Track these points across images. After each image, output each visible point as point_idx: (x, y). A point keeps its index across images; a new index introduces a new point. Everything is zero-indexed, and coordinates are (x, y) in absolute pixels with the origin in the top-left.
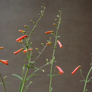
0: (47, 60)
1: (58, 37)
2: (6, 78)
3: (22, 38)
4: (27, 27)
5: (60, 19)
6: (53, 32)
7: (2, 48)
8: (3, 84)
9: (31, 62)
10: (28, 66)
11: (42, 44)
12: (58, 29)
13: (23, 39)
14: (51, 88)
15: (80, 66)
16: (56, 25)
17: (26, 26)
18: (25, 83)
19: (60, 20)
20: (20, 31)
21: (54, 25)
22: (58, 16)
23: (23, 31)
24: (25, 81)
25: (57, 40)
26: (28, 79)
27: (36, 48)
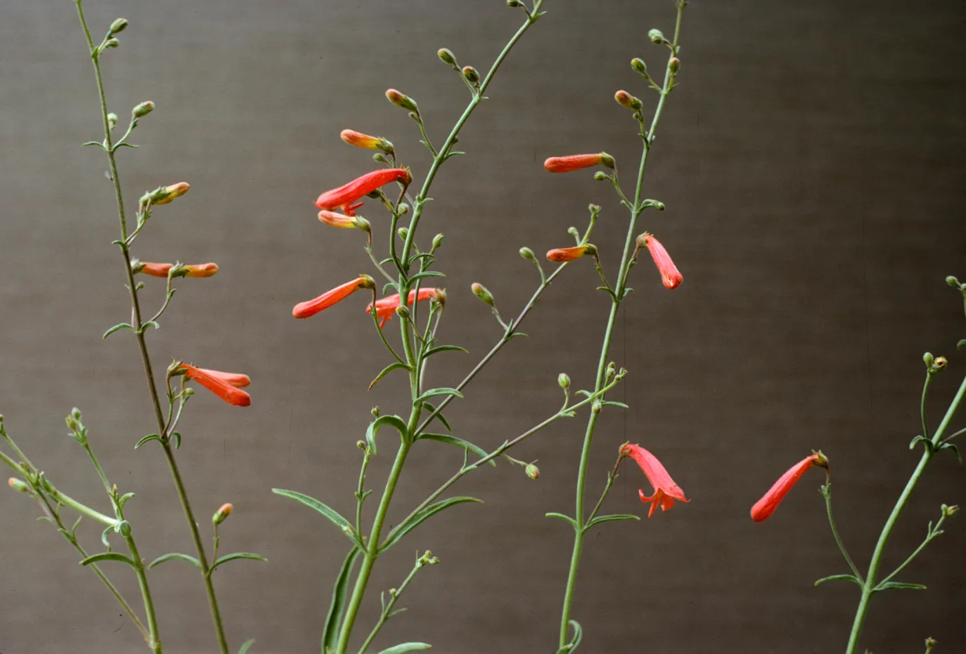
0: (563, 378)
1: (652, 202)
2: (225, 515)
3: (364, 185)
4: (412, 108)
5: (672, 60)
6: (608, 164)
7: (208, 273)
8: (197, 562)
9: (431, 392)
10: (401, 426)
11: (523, 250)
12: (650, 136)
13: (374, 194)
14: (577, 626)
15: (819, 456)
16: (636, 106)
17: (396, 98)
18: (372, 561)
19: (675, 67)
20: (353, 139)
21: (624, 99)
22: (655, 33)
23: (374, 141)
24: (376, 550)
25: (637, 232)
26: (397, 533)
27: (475, 286)
